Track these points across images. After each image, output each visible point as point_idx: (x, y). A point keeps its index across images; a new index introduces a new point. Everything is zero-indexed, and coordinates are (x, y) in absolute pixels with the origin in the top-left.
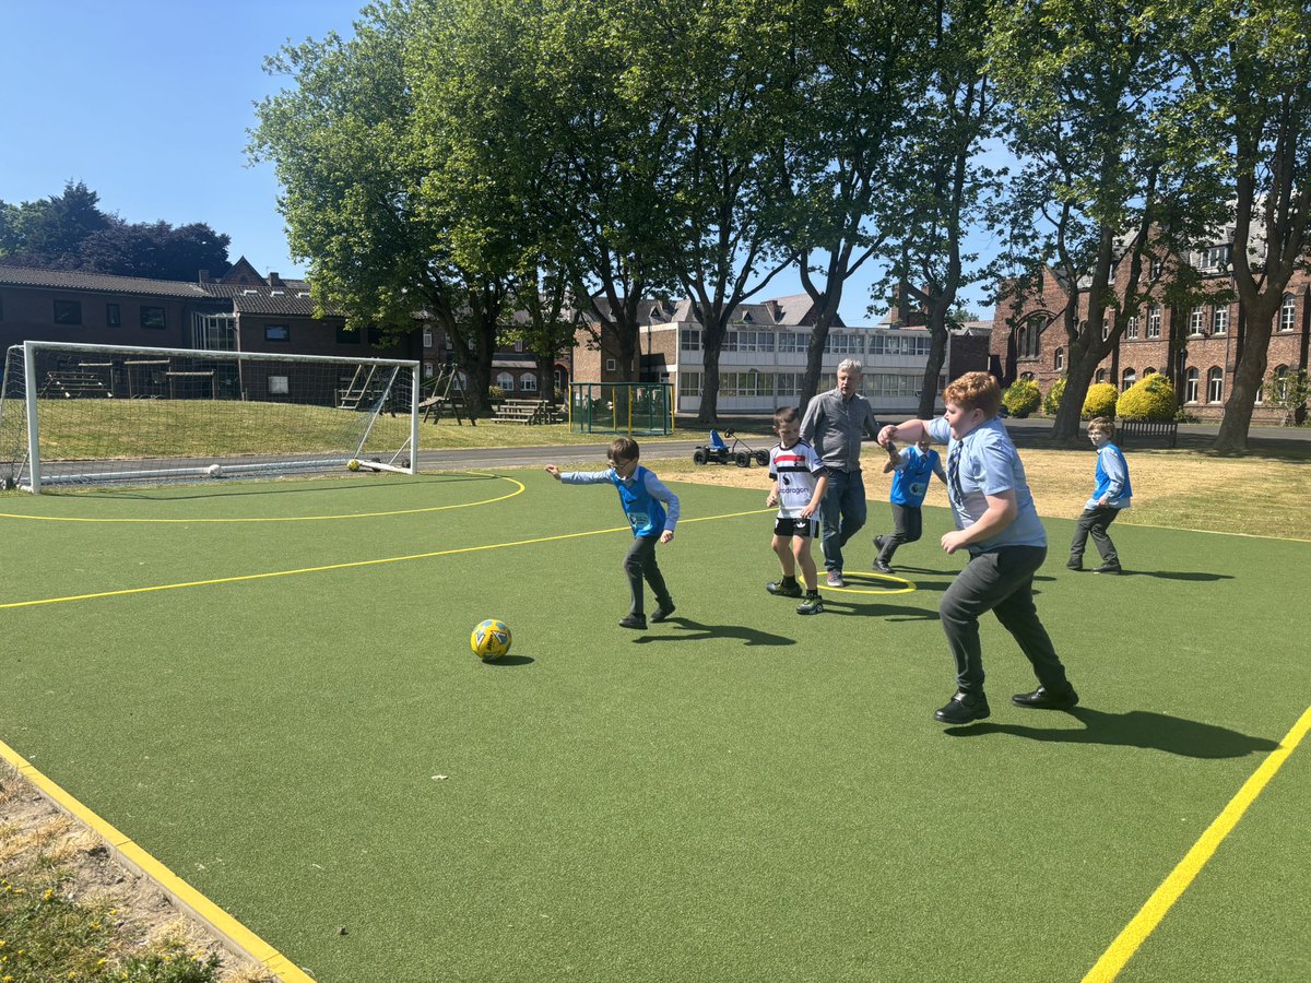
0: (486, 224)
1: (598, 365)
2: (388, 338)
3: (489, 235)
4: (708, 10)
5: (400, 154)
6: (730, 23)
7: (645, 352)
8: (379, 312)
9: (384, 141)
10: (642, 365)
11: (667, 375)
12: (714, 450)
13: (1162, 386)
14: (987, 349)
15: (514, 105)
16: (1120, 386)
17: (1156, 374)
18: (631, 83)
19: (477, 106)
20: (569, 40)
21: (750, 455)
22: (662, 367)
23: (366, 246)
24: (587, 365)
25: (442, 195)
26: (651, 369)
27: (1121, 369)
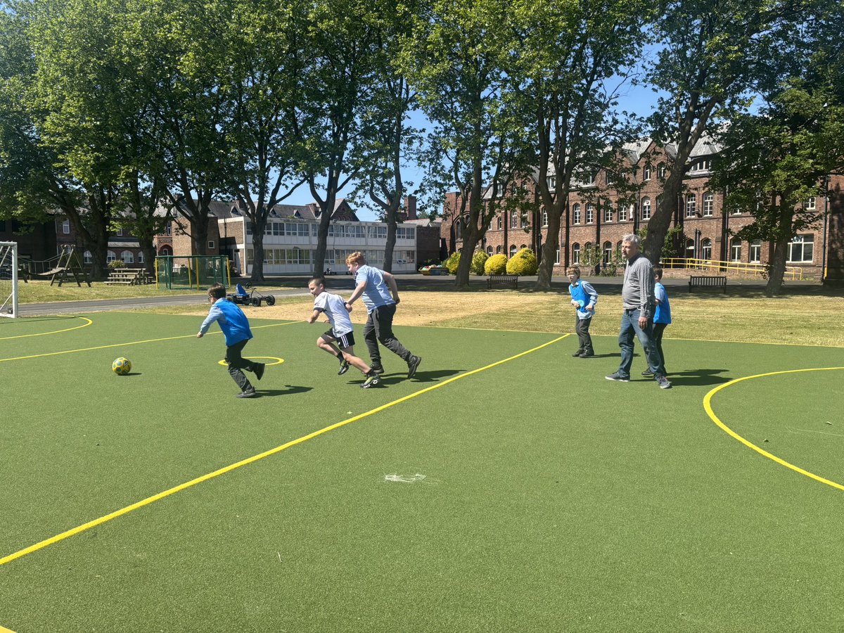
0: (93, 150)
1: (189, 245)
2: (25, 228)
3: (97, 158)
4: (235, 21)
5: (27, 99)
6: (249, 30)
7: (222, 236)
8: (17, 210)
9: (15, 90)
10: (220, 245)
11: (238, 251)
12: (240, 296)
13: (529, 255)
14: (439, 234)
15: (110, 72)
16: (509, 255)
17: (527, 249)
18: (188, 63)
19: (81, 71)
20: (144, 33)
21: (261, 299)
22: (233, 246)
23: (5, 163)
24: (182, 245)
25: (60, 129)
26: (227, 247)
27: (509, 246)
